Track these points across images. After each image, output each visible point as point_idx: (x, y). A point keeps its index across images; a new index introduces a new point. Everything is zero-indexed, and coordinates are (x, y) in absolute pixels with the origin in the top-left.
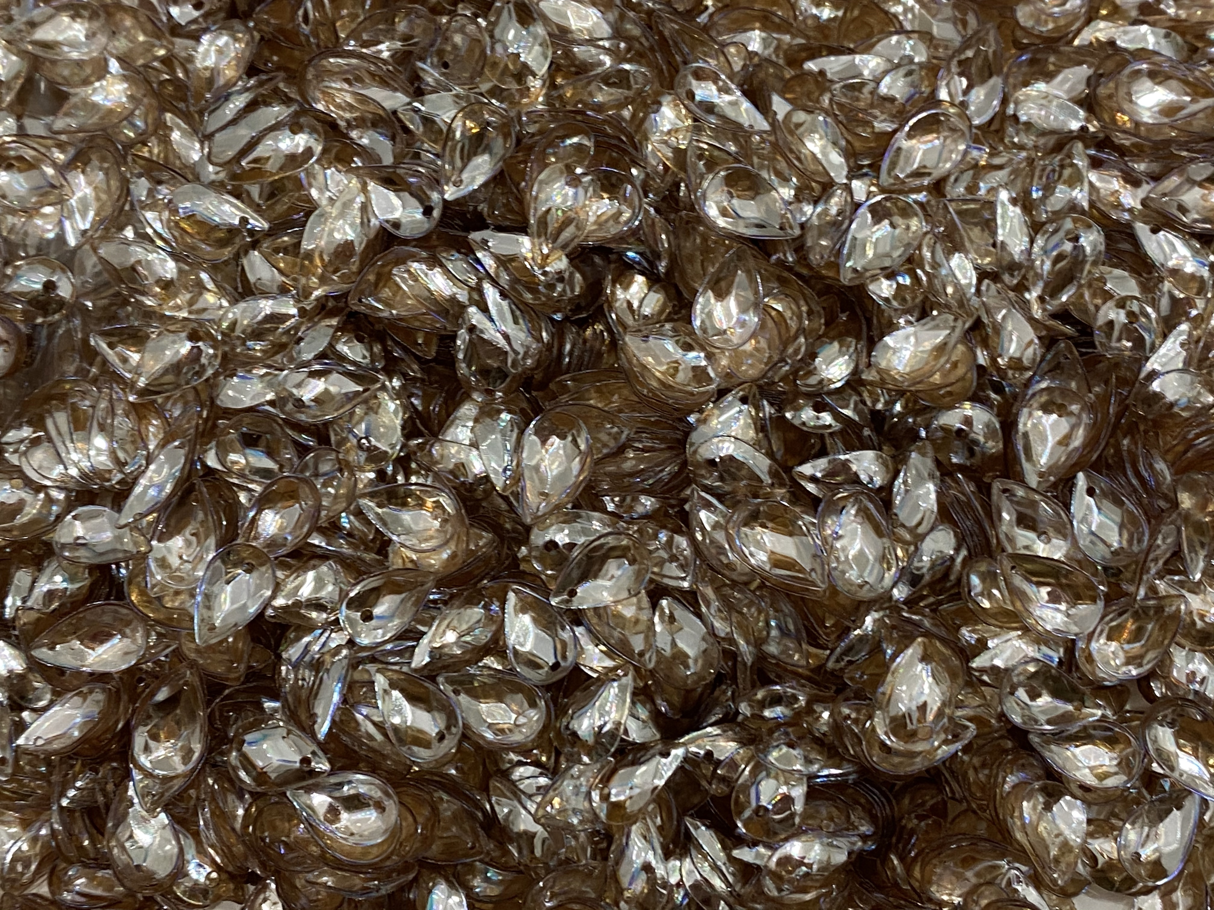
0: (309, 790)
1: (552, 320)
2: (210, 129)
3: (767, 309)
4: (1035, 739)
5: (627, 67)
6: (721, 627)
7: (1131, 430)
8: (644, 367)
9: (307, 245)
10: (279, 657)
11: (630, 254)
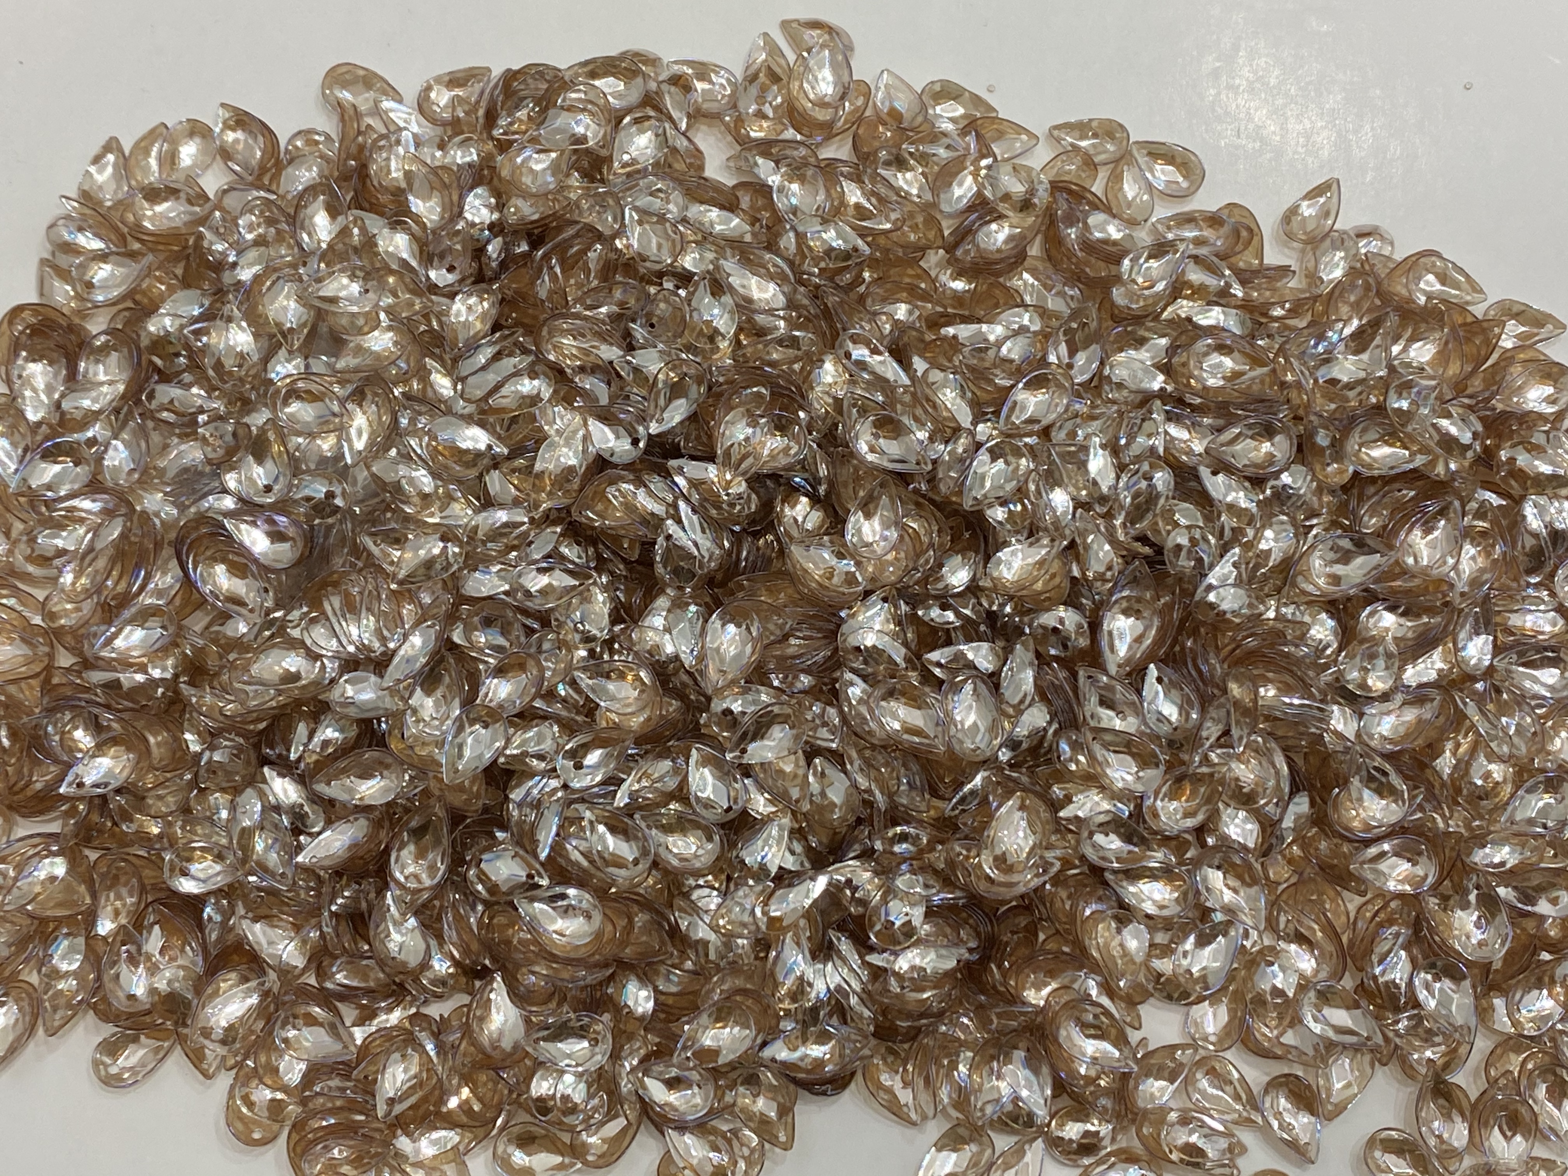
0: (532, 900)
1: (732, 531)
2: (464, 374)
3: (904, 527)
4: (1108, 876)
5: (797, 333)
6: (863, 782)
7: (1194, 633)
8: (806, 571)
9: (538, 467)
10: (507, 798)
11: (797, 480)
